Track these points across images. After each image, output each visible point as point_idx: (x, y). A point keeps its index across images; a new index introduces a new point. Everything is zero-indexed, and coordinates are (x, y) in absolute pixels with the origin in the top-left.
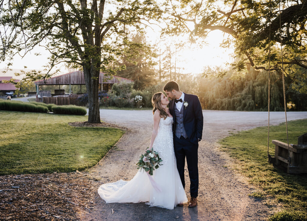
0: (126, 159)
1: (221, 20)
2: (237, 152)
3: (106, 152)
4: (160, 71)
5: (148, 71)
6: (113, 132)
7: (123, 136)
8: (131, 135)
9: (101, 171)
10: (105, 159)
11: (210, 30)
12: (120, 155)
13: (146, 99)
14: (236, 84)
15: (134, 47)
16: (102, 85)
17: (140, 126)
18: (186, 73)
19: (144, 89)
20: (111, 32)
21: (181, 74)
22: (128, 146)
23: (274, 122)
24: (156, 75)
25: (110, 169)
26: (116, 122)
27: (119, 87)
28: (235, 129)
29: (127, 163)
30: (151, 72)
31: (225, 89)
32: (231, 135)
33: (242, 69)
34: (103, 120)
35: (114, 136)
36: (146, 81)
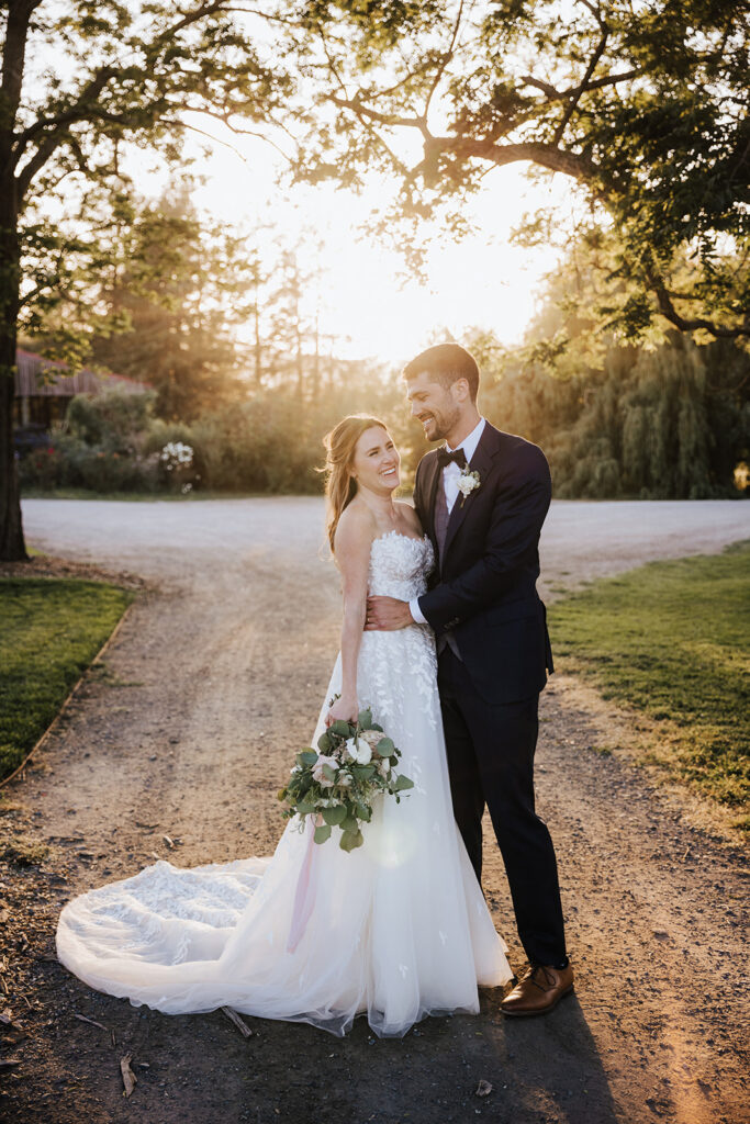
0: (157, 728)
1: (541, 117)
2: (626, 678)
3: (59, 698)
4: (258, 350)
5: (209, 348)
6: (83, 596)
7: (129, 615)
8: (159, 606)
9: (45, 804)
10: (57, 734)
11: (493, 163)
12: (123, 708)
13: (207, 456)
14: (550, 400)
15: (165, 234)
16: (25, 402)
17: (192, 566)
18: (360, 358)
19: (197, 417)
20: (59, 172)
21: (341, 359)
22: (155, 662)
23: (705, 543)
24: (240, 364)
25: (86, 790)
26: (93, 552)
27: (98, 411)
28: (566, 574)
29: (166, 749)
30: (221, 351)
31: (508, 417)
32: (561, 597)
33: (640, 328)
34: (35, 543)
35: (89, 615)
36: (202, 386)
